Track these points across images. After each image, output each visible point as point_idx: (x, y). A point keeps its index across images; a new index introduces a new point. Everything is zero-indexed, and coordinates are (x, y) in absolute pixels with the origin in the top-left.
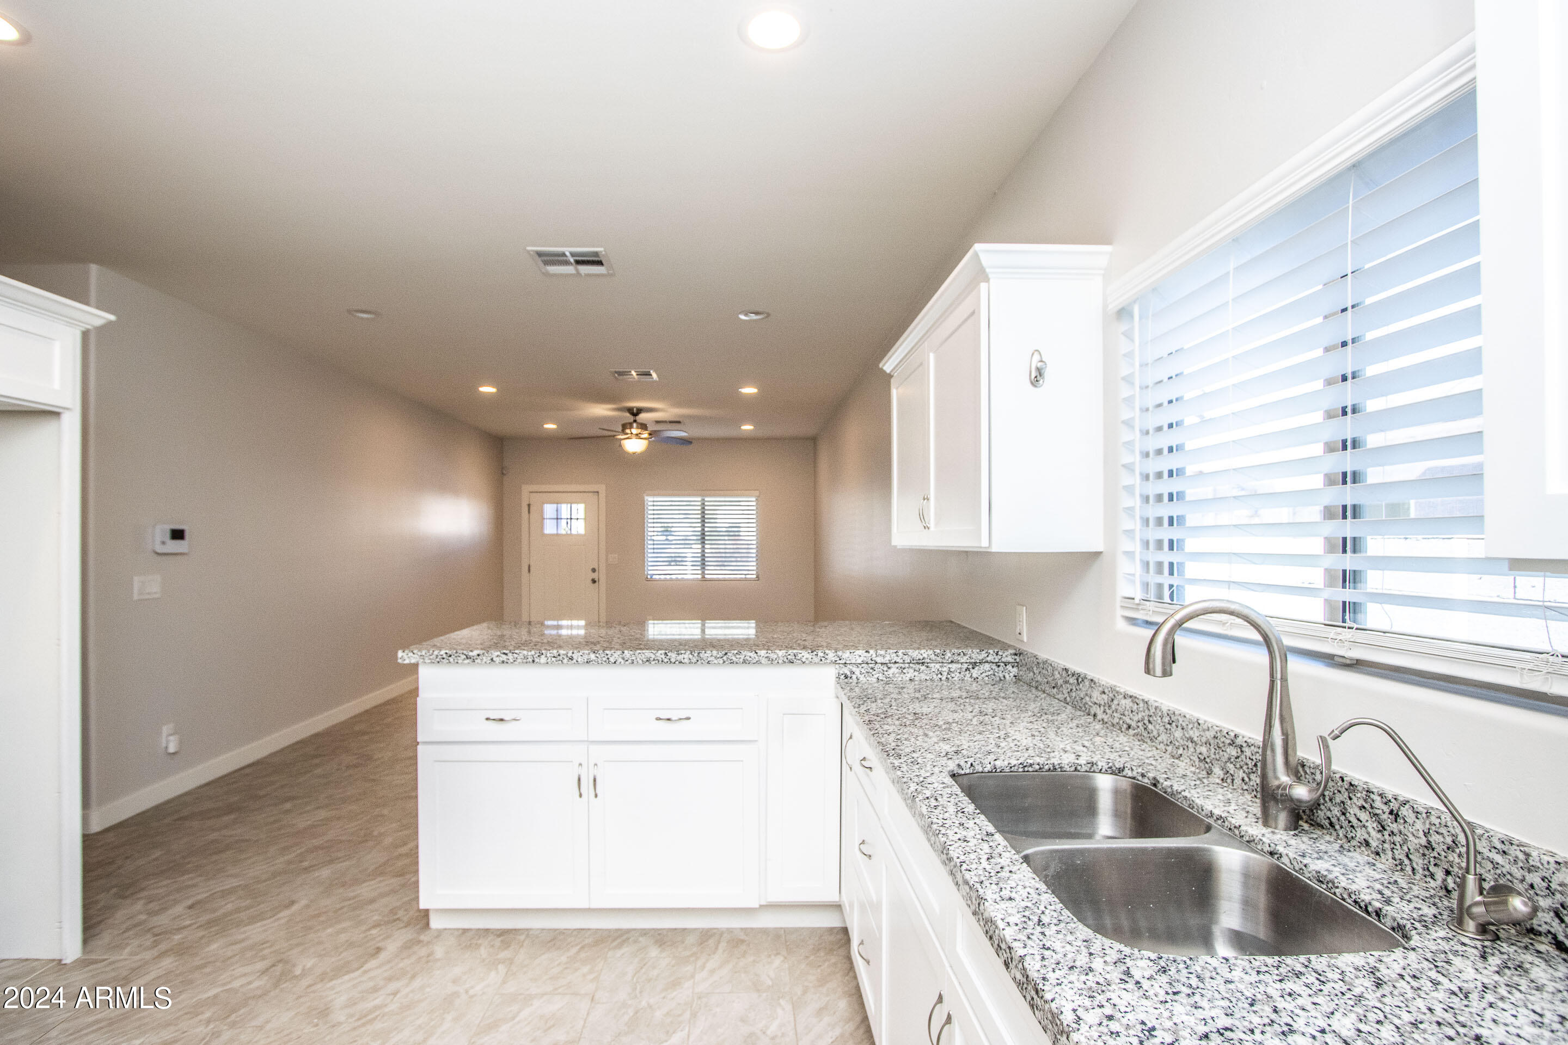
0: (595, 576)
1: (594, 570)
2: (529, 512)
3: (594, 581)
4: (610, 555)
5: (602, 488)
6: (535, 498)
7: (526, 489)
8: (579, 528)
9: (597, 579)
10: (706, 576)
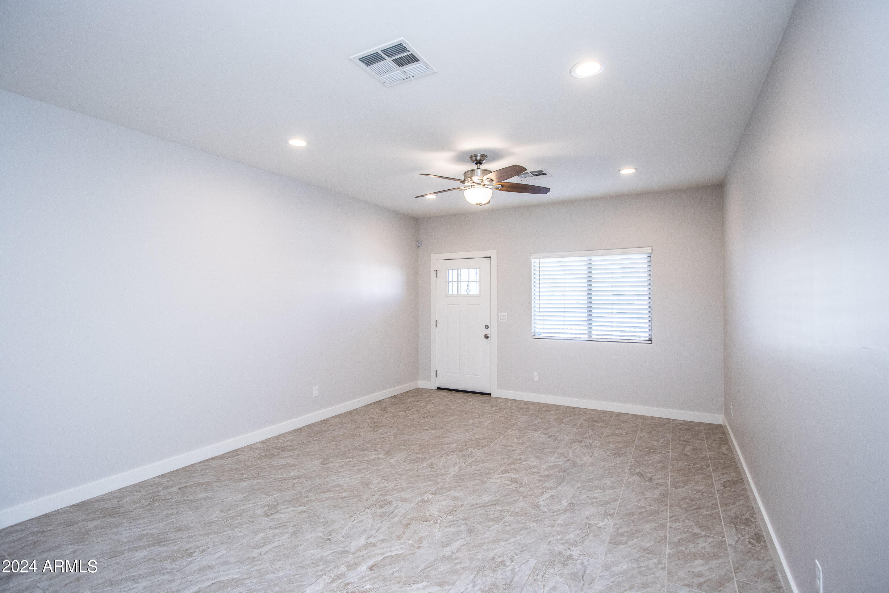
0: (488, 332)
1: (487, 327)
2: (437, 277)
3: (487, 337)
4: (500, 314)
5: (493, 254)
6: (441, 266)
7: (434, 257)
8: (474, 289)
9: (489, 335)
10: (593, 337)
